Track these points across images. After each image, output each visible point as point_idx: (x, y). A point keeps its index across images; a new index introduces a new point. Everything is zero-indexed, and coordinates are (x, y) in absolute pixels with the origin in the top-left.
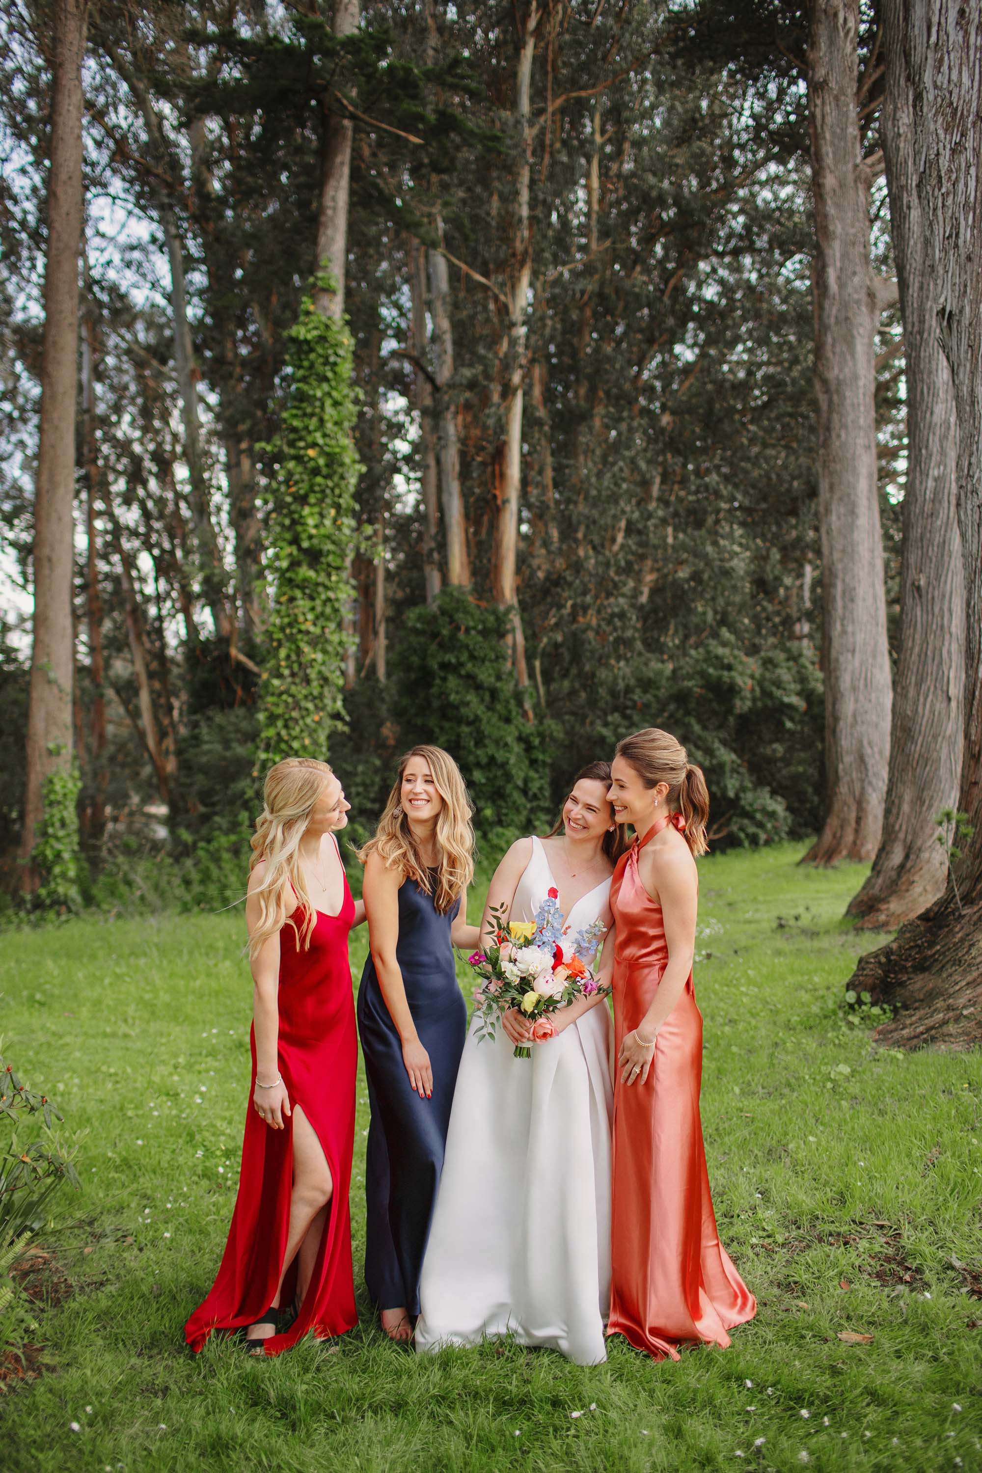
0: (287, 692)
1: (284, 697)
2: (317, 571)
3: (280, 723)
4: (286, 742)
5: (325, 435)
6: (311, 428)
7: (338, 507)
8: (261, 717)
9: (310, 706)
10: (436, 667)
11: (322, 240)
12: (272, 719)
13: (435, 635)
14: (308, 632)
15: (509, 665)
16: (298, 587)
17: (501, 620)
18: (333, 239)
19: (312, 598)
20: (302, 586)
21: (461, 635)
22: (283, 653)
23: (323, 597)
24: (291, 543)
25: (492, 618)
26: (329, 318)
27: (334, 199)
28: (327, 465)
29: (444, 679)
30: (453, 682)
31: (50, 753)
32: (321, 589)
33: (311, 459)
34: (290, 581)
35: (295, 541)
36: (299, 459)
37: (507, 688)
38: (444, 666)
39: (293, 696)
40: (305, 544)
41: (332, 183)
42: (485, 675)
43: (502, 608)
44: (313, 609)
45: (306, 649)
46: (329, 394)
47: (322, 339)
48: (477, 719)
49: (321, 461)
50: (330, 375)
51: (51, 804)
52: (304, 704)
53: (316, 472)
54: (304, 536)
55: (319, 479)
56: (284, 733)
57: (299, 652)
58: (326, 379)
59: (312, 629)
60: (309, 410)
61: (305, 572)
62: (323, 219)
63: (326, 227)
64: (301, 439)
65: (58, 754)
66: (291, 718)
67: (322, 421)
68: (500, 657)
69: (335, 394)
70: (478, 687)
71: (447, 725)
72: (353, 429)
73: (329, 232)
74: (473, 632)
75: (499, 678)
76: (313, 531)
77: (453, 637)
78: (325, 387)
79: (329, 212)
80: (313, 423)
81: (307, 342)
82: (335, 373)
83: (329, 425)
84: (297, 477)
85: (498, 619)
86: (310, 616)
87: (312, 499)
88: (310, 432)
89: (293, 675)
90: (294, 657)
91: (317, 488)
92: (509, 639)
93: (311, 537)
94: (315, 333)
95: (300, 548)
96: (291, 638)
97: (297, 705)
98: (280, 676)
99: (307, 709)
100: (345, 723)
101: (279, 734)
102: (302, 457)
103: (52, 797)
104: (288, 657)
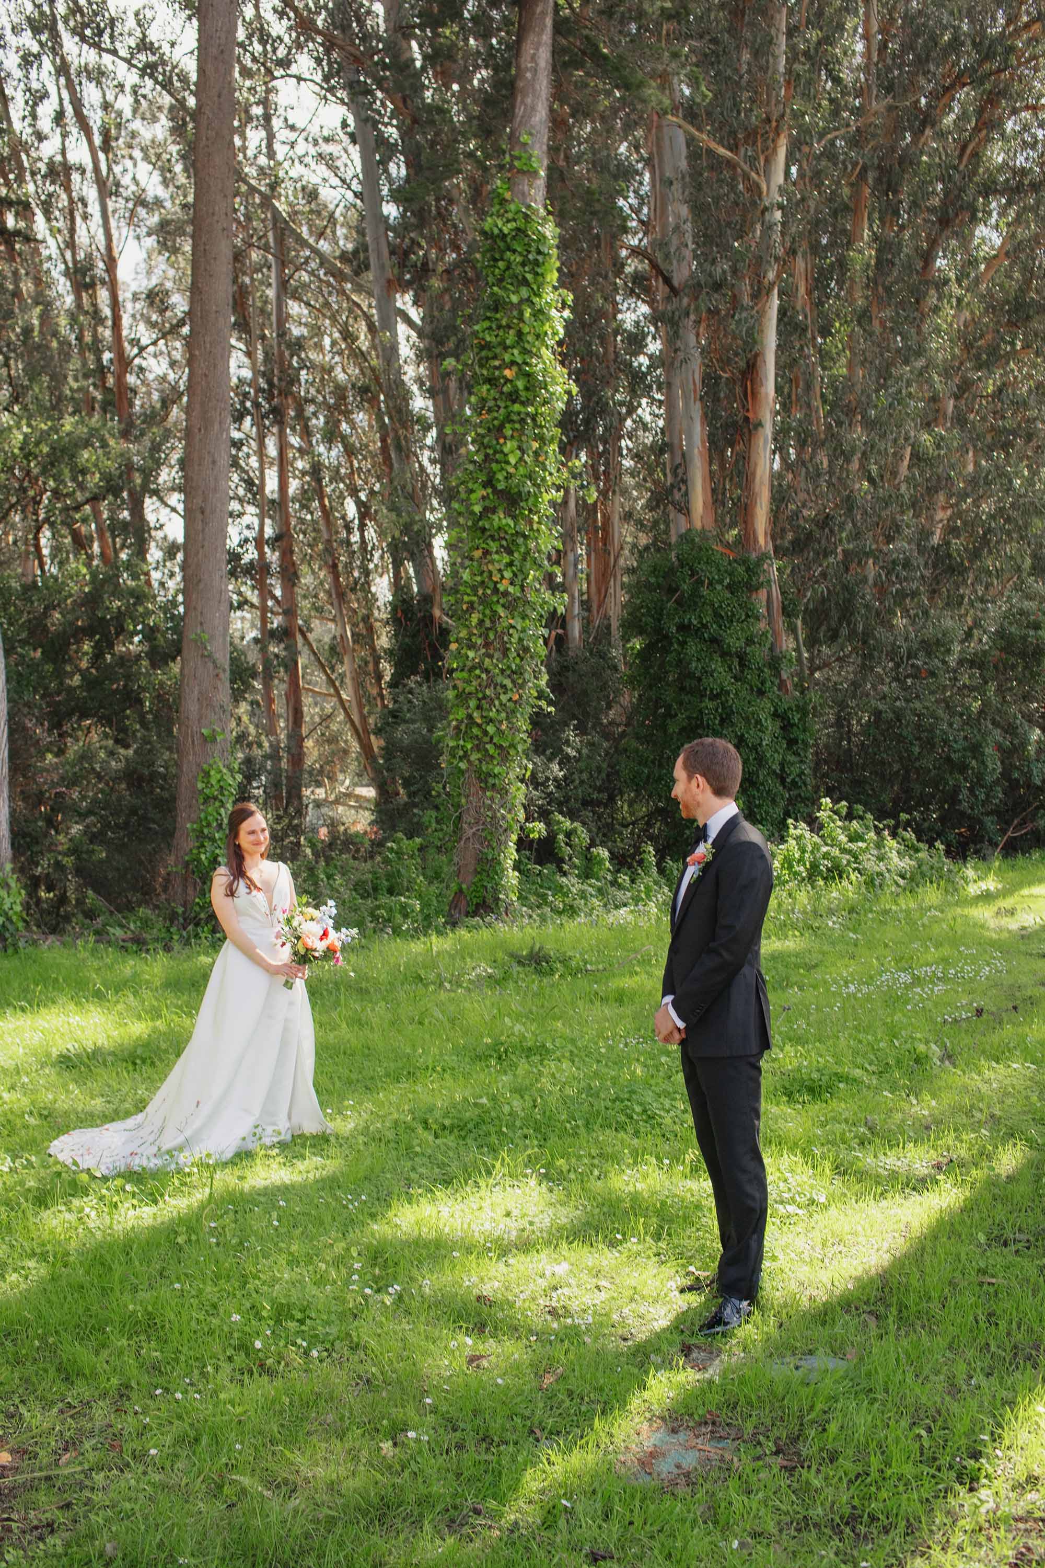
0: (480, 666)
1: (478, 672)
2: (514, 517)
3: (473, 703)
4: (479, 726)
5: (525, 352)
6: (508, 342)
7: (541, 438)
8: (451, 694)
9: (508, 682)
10: (674, 630)
11: (520, 111)
12: (463, 697)
13: (672, 590)
14: (506, 594)
15: (762, 625)
16: (492, 538)
17: (753, 569)
18: (533, 109)
19: (510, 552)
20: (498, 535)
21: (704, 591)
22: (475, 618)
23: (522, 550)
24: (484, 486)
25: (741, 569)
26: (529, 207)
27: (533, 58)
28: (527, 389)
29: (683, 644)
30: (693, 648)
31: (205, 739)
32: (520, 540)
33: (507, 380)
34: (484, 530)
35: (489, 483)
36: (491, 381)
37: (759, 654)
38: (682, 628)
39: (487, 671)
40: (501, 486)
41: (531, 38)
42: (734, 641)
43: (754, 556)
44: (511, 564)
45: (501, 612)
46: (529, 301)
47: (520, 232)
48: (724, 692)
49: (520, 384)
50: (529, 277)
51: (207, 800)
52: (499, 679)
53: (513, 397)
54: (500, 476)
55: (517, 407)
56: (476, 715)
57: (495, 617)
58: (525, 282)
59: (511, 589)
60: (504, 322)
61: (501, 519)
62: (520, 84)
63: (525, 96)
64: (495, 357)
65: (214, 740)
66: (484, 697)
67: (520, 334)
68: (751, 615)
69: (536, 300)
70: (725, 654)
71: (686, 698)
72: (560, 343)
73: (529, 100)
74: (719, 587)
75: (750, 641)
76: (512, 470)
77: (695, 593)
78: (524, 292)
79: (528, 75)
80: (511, 338)
81: (503, 236)
82: (536, 274)
83: (530, 338)
84: (491, 403)
85: (748, 570)
86: (508, 574)
87: (508, 432)
88: (506, 348)
89: (487, 645)
90: (488, 624)
91: (515, 418)
92: (763, 594)
93: (509, 477)
94: (512, 225)
95: (495, 491)
96: (483, 600)
97: (491, 682)
98: (471, 646)
99: (504, 686)
100: (550, 703)
101: (470, 717)
102: (496, 379)
103: (207, 791)
104: (481, 622)
